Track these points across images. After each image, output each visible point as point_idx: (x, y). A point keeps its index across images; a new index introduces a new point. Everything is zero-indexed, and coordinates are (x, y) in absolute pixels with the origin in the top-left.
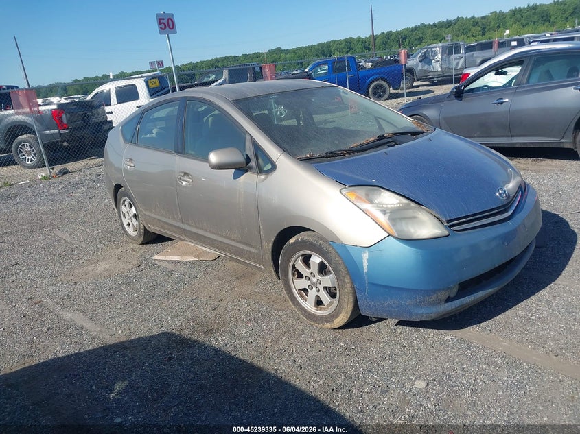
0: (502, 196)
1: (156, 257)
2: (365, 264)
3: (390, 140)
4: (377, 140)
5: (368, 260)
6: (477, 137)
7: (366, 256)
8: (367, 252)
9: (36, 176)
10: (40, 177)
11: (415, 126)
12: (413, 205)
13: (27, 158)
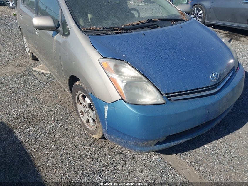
0: (213, 79)
1: (34, 69)
2: (106, 113)
3: (154, 23)
4: (147, 22)
5: (108, 111)
6: (229, 22)
7: (106, 108)
8: (107, 106)
9: (11, 13)
10: (13, 14)
11: (179, 14)
12: (144, 79)
13: (11, 3)
